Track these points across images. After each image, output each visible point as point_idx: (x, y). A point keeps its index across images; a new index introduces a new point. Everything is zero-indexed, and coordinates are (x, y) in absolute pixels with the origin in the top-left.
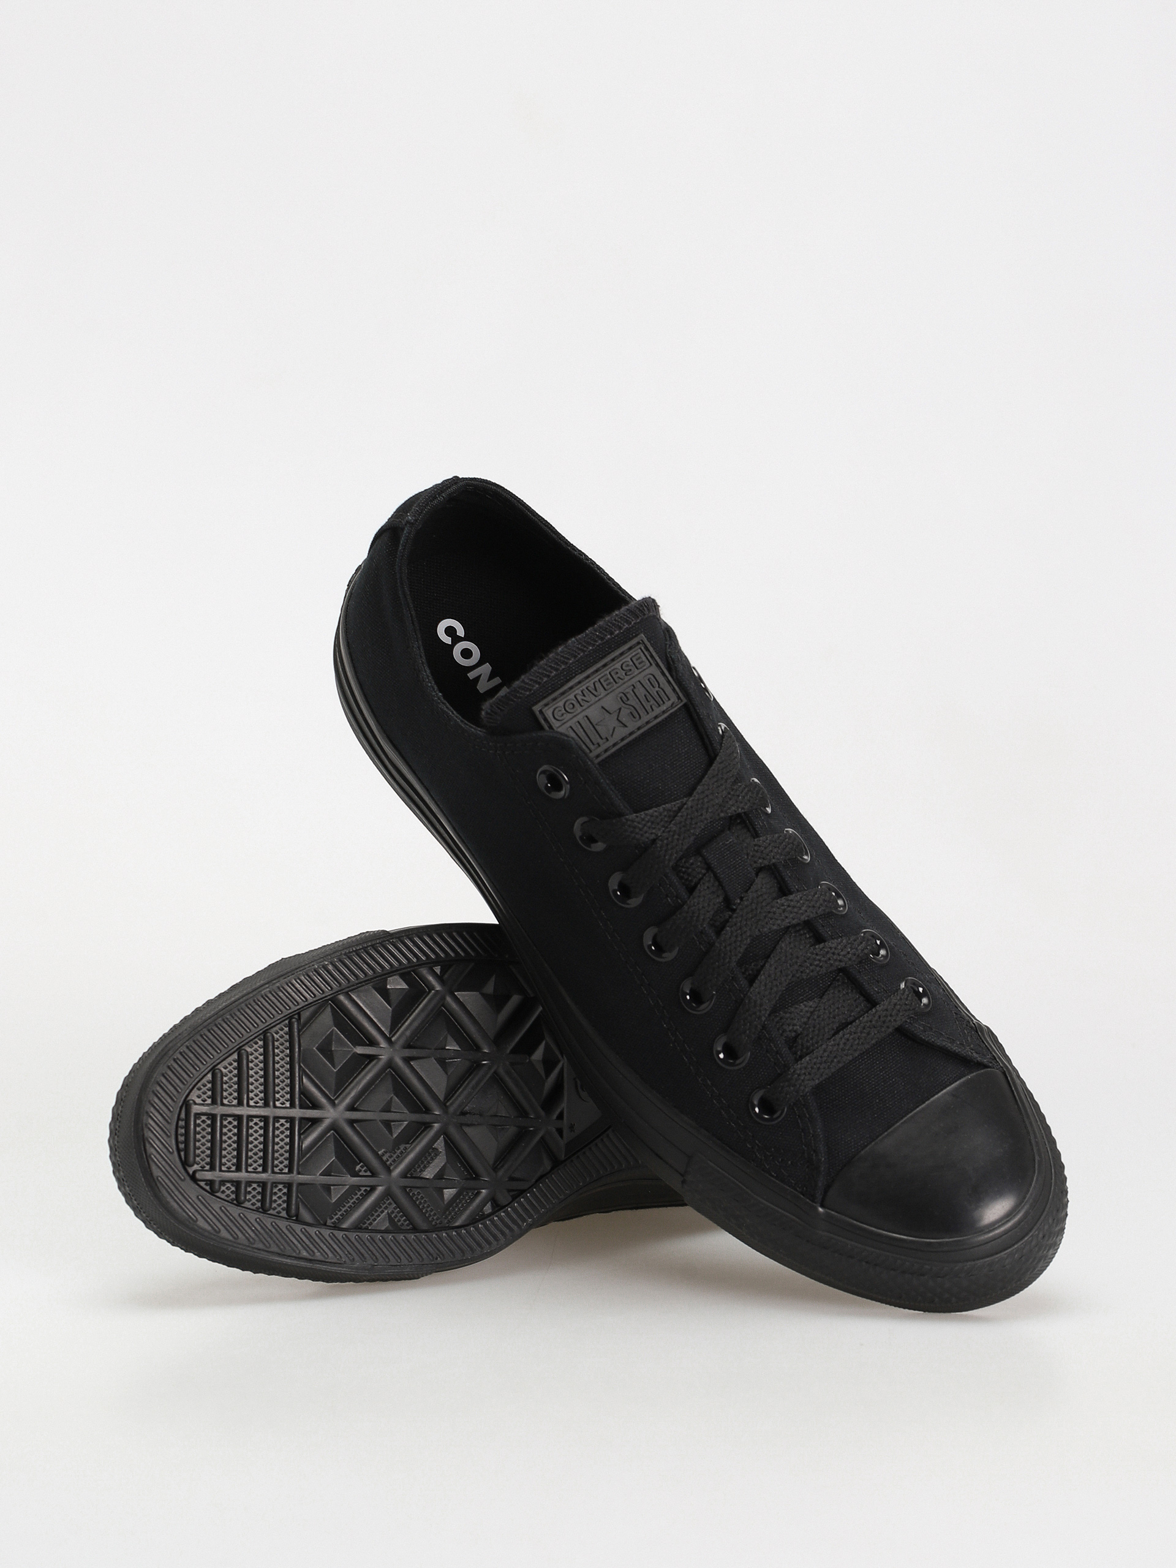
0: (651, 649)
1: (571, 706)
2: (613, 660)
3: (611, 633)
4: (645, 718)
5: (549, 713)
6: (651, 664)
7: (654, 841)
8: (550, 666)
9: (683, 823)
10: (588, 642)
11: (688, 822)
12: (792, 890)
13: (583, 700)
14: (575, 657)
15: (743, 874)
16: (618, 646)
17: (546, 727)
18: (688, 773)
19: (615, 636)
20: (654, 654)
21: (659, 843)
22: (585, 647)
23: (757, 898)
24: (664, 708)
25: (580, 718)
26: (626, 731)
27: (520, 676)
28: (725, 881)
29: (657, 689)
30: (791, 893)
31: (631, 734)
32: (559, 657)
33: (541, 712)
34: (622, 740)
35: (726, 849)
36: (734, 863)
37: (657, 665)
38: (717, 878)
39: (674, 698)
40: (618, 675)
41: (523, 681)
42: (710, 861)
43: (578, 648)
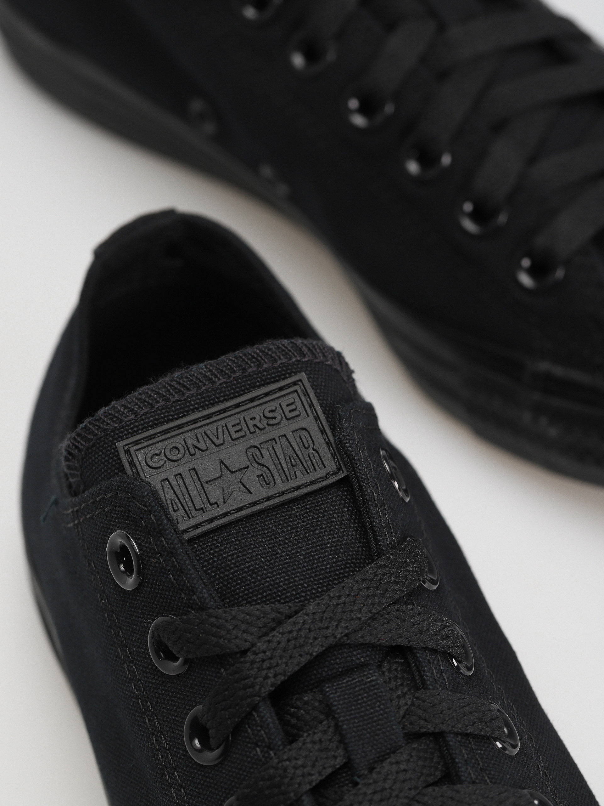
0: (312, 395)
1: (176, 451)
2: (252, 400)
3: (260, 365)
4: (281, 487)
5: (140, 456)
6: (308, 416)
7: (244, 652)
8: (158, 393)
9: (295, 634)
10: (222, 371)
11: (303, 633)
12: (463, 778)
13: (194, 446)
14: (199, 387)
15: (383, 733)
16: (266, 383)
17: (129, 470)
18: (330, 572)
19: (264, 371)
20: (315, 402)
21: (250, 656)
22: (216, 377)
23: (397, 772)
24: (313, 477)
25: (184, 469)
26: (250, 499)
27: (111, 402)
28: (349, 736)
29: (310, 451)
30: (461, 782)
31: (254, 504)
32: (174, 383)
33: (128, 452)
34: (240, 509)
35: (364, 689)
36: (372, 713)
37: (317, 418)
38: (337, 727)
39: (331, 466)
40: (255, 422)
41: (114, 408)
42: (332, 700)
43: (205, 376)
